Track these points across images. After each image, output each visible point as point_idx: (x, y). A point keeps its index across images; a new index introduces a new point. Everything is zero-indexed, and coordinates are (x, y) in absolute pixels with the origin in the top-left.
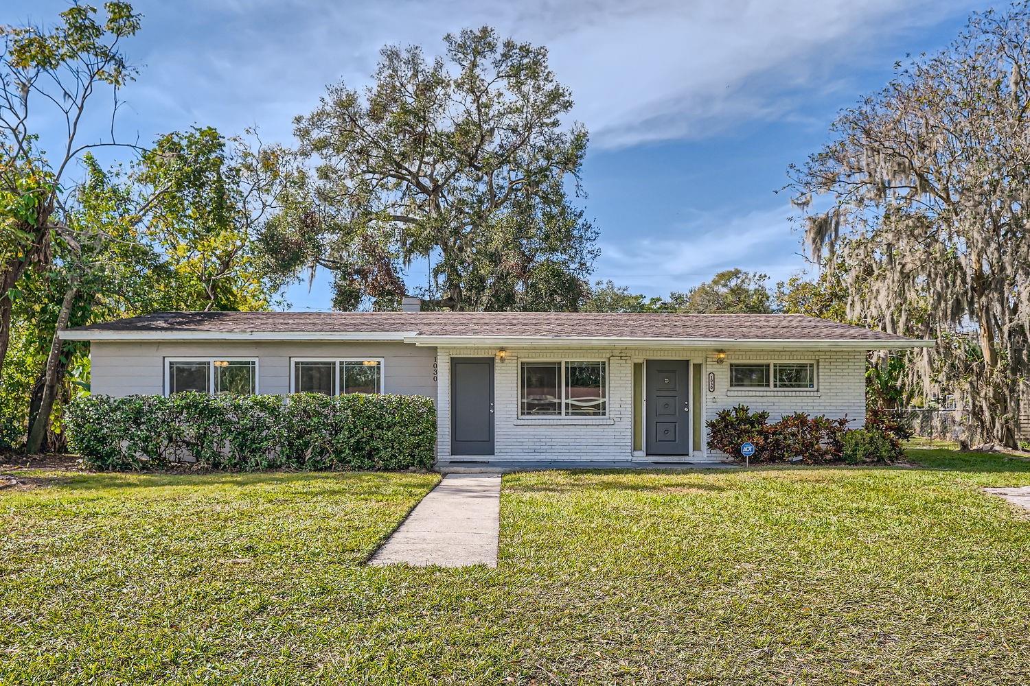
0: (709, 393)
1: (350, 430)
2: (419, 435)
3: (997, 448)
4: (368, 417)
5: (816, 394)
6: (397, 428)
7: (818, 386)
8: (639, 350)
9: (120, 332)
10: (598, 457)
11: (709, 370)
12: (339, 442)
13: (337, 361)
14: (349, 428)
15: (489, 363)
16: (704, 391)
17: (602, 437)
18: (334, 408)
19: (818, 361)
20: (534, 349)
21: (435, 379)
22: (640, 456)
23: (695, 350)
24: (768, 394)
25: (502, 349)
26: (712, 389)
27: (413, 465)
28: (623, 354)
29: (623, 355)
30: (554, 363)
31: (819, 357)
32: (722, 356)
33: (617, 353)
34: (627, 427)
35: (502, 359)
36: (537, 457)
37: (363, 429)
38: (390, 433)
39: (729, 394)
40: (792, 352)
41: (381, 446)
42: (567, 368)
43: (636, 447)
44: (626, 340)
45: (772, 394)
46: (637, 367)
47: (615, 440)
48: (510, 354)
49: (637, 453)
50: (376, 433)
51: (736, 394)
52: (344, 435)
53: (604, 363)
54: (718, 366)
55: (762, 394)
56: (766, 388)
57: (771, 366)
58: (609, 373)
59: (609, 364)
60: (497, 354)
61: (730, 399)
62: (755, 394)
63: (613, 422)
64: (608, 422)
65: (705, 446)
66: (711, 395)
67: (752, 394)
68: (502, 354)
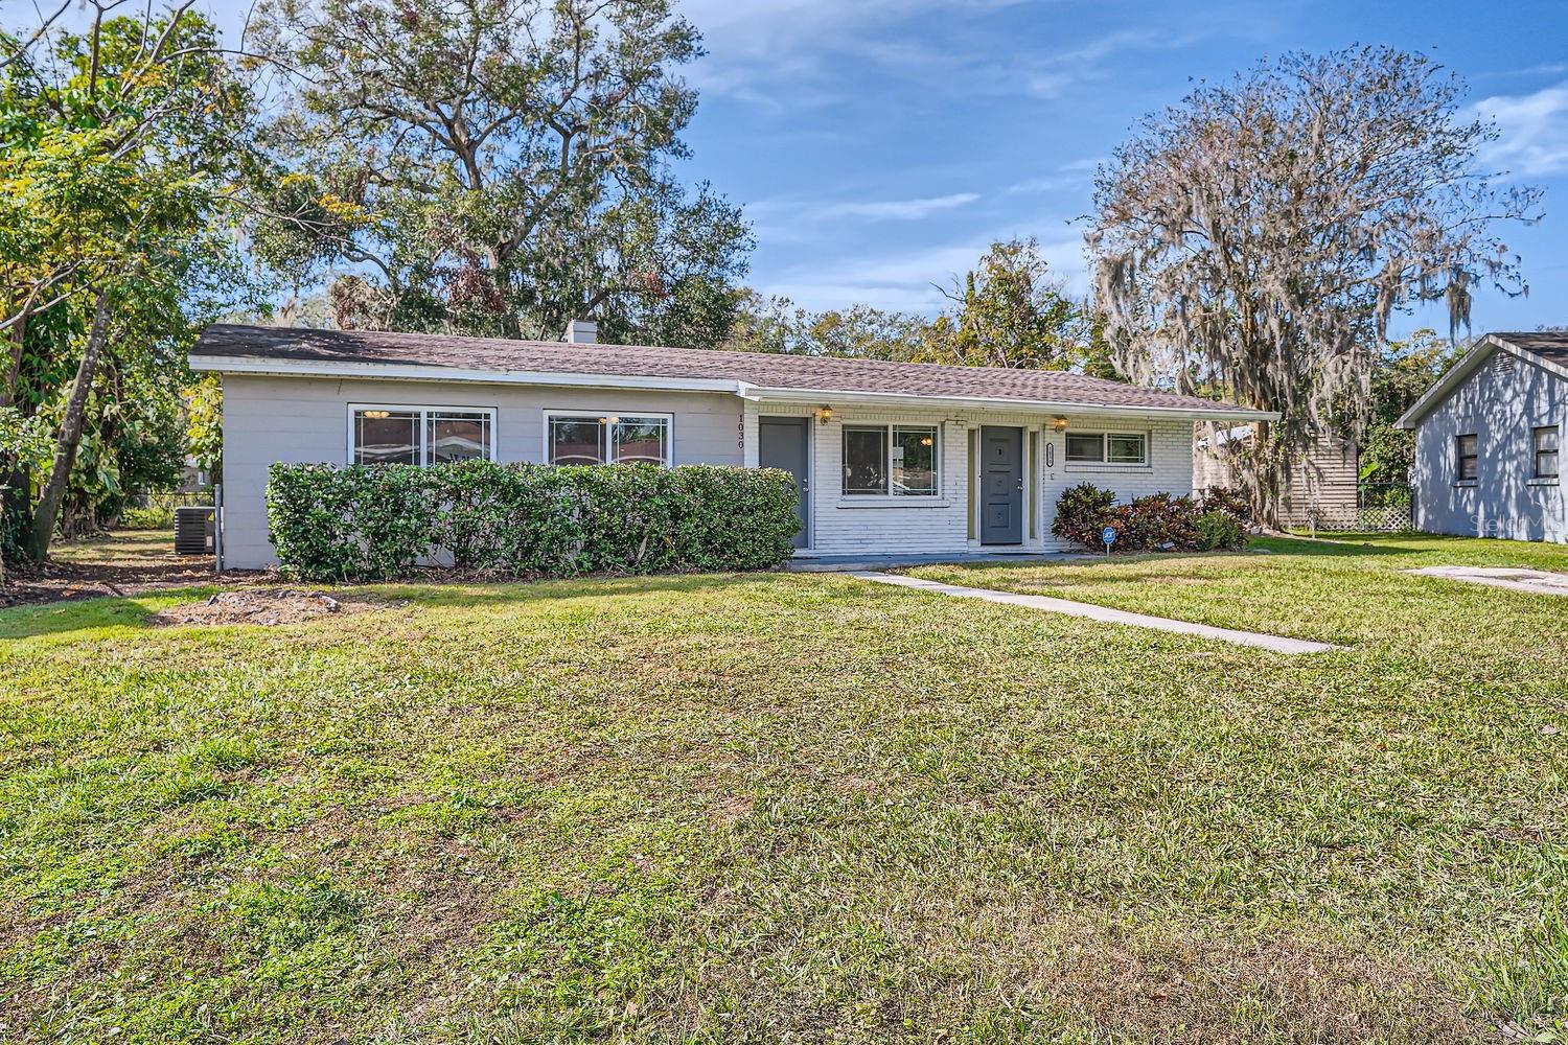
0: (1046, 467)
1: (701, 515)
3: (1266, 531)
5: (1147, 470)
7: (1150, 461)
8: (974, 413)
9: (298, 361)
10: (931, 549)
11: (1048, 441)
15: (803, 425)
16: (1041, 465)
17: (936, 523)
19: (1150, 432)
20: (857, 408)
21: (741, 445)
22: (975, 547)
23: (1034, 415)
24: (1102, 469)
25: (826, 408)
26: (1050, 463)
28: (959, 416)
29: (961, 418)
30: (879, 427)
31: (1154, 426)
32: (1063, 423)
33: (952, 416)
34: (962, 510)
35: (824, 420)
36: (863, 550)
39: (1069, 469)
40: (1126, 421)
42: (895, 434)
43: (971, 537)
44: (970, 401)
45: (1106, 469)
46: (971, 432)
47: (950, 527)
48: (835, 414)
49: (972, 542)
51: (1075, 469)
53: (935, 428)
54: (1056, 435)
55: (1099, 469)
56: (1101, 463)
57: (1106, 437)
58: (943, 442)
59: (943, 430)
60: (820, 413)
61: (1068, 476)
62: (1092, 469)
63: (945, 504)
64: (940, 504)
65: (1041, 533)
66: (1048, 471)
67: (1089, 469)
68: (827, 414)
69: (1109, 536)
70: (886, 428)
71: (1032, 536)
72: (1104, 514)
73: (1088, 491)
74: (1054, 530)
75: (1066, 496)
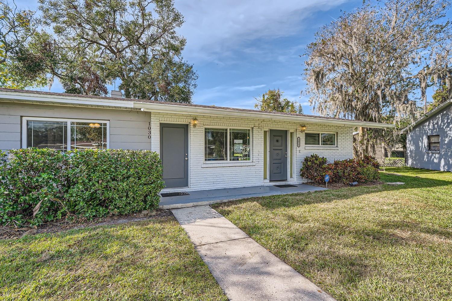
0: (297, 147)
1: (84, 183)
2: (152, 183)
4: (103, 171)
5: (336, 148)
6: (131, 179)
7: (337, 144)
8: (267, 123)
10: (248, 185)
11: (298, 136)
12: (72, 196)
13: (69, 121)
14: (83, 181)
15: (186, 127)
16: (295, 146)
17: (249, 173)
18: (66, 163)
19: (337, 133)
20: (212, 120)
21: (150, 137)
22: (267, 183)
25: (195, 119)
26: (299, 145)
27: (145, 209)
29: (260, 126)
30: (223, 129)
31: (339, 130)
32: (304, 128)
33: (257, 125)
34: (261, 166)
35: (195, 125)
36: (215, 187)
37: (98, 182)
38: (125, 184)
39: (306, 148)
41: (116, 196)
42: (230, 133)
43: (265, 178)
45: (321, 148)
46: (265, 132)
47: (256, 174)
48: (199, 123)
49: (266, 181)
50: (112, 184)
51: (309, 148)
52: (78, 188)
53: (249, 130)
54: (301, 134)
55: (318, 148)
56: (318, 146)
57: (320, 134)
58: (253, 136)
59: (252, 131)
60: (192, 122)
61: (306, 151)
62: (316, 148)
63: (253, 164)
64: (251, 164)
65: (295, 175)
66: (298, 149)
67: (315, 148)
68: (196, 122)
69: (327, 178)
70: (226, 130)
71: (291, 177)
72: (325, 169)
73: (316, 158)
74: (301, 175)
75: (306, 160)
